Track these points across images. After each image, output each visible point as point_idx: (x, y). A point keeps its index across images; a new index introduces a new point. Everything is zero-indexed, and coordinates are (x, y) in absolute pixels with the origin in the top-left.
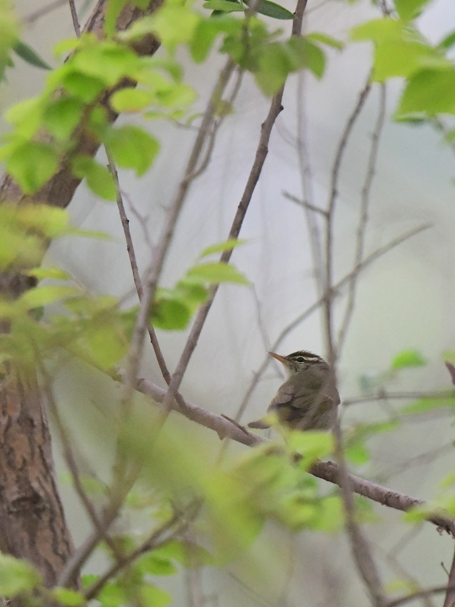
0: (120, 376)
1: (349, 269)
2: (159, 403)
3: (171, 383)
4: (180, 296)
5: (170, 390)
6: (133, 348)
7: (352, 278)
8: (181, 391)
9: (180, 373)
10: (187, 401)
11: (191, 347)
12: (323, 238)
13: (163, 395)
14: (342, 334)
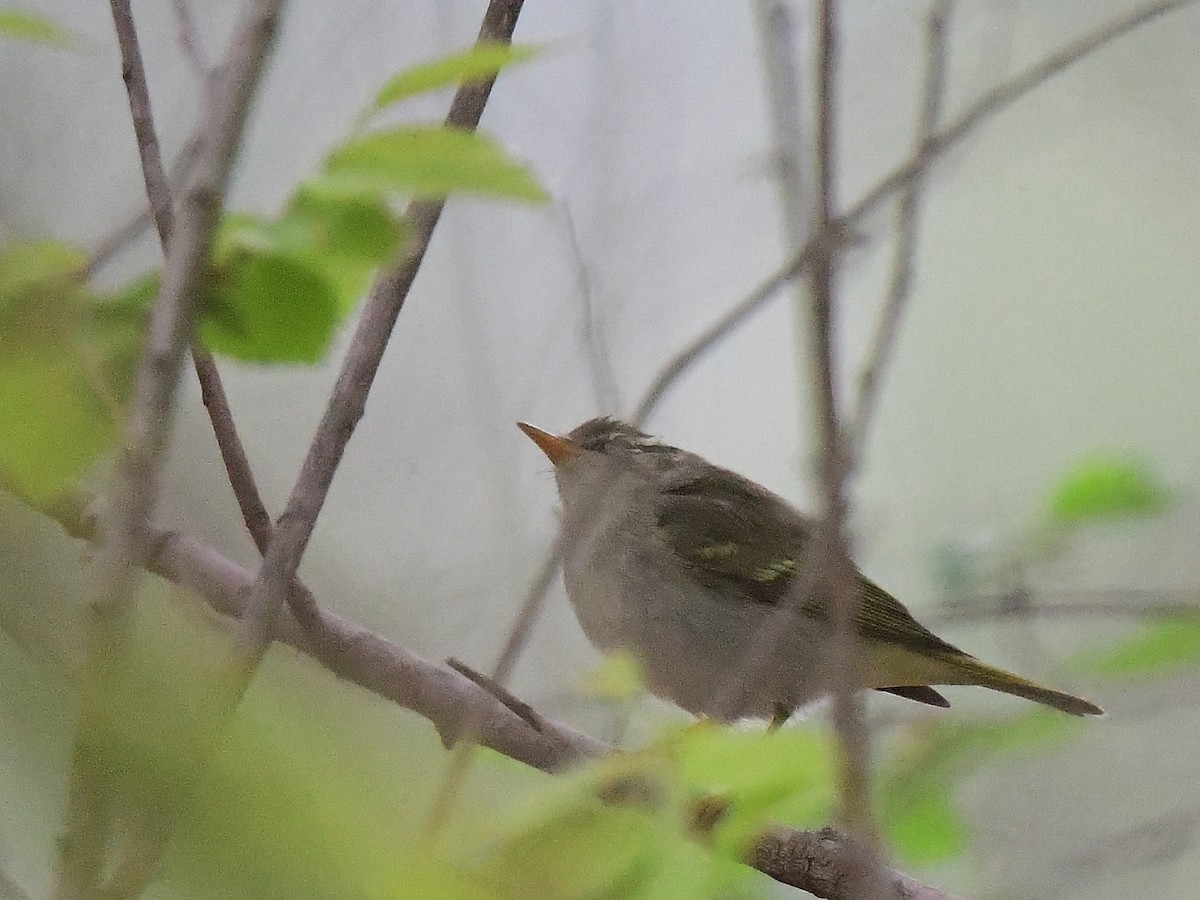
0: (92, 520)
1: (899, 152)
2: (229, 620)
3: (273, 546)
4: (301, 243)
5: (266, 573)
6: (135, 425)
7: (908, 182)
8: (308, 575)
9: (305, 513)
10: (329, 610)
11: (344, 419)
12: (805, 42)
13: (246, 591)
14: (870, 381)
